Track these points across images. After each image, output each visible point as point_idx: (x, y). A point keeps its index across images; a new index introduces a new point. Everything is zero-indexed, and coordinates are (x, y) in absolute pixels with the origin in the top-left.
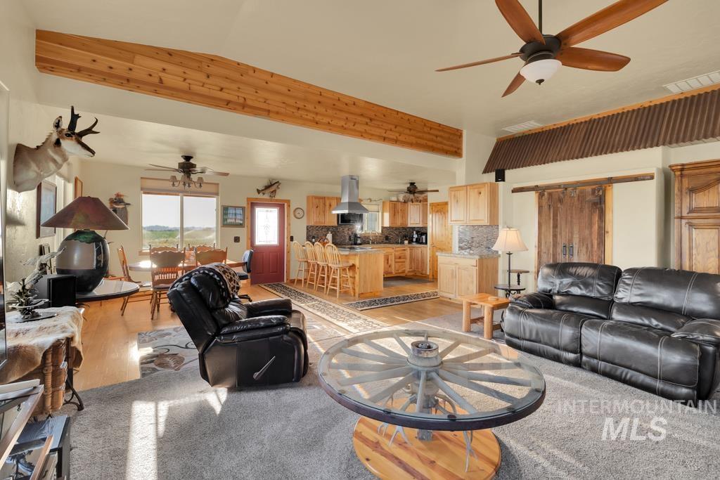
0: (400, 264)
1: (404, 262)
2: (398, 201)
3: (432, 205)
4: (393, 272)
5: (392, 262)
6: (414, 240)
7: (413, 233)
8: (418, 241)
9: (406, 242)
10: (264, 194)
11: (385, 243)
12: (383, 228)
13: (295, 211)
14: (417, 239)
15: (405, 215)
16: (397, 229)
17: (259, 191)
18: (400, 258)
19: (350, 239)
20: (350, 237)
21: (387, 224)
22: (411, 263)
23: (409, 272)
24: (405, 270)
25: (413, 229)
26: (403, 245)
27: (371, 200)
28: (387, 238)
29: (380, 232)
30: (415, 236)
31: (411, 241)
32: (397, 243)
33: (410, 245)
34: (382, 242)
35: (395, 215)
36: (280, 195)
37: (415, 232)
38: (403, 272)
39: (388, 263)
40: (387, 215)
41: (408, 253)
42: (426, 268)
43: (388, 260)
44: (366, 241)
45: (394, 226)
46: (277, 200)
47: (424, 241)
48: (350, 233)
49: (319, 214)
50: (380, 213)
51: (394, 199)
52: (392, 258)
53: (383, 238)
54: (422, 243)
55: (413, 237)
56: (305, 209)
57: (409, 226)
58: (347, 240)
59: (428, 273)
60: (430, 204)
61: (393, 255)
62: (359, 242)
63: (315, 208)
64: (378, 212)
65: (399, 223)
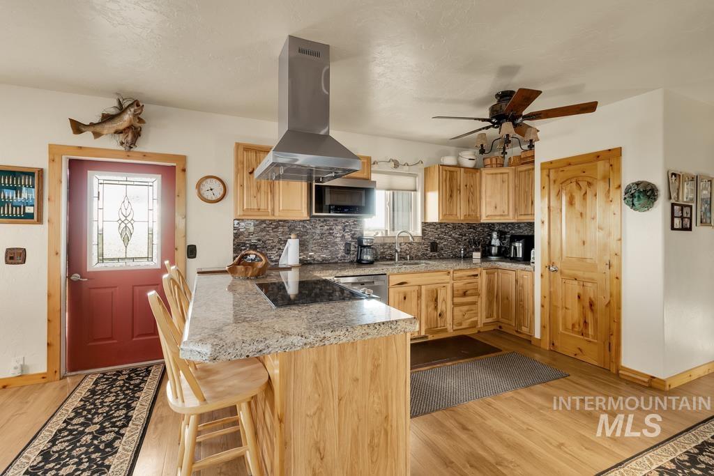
0: (465, 308)
1: (474, 303)
2: (459, 166)
3: (548, 167)
4: (449, 327)
5: (446, 305)
6: (494, 250)
7: (491, 236)
8: (504, 254)
9: (477, 255)
10: (97, 135)
11: (430, 259)
12: (426, 225)
13: (199, 186)
14: (500, 248)
15: (473, 196)
16: (455, 227)
17: (77, 127)
18: (465, 294)
19: (348, 251)
20: (348, 245)
21: (434, 216)
22: (490, 303)
23: (485, 324)
24: (477, 322)
25: (491, 227)
26: (471, 263)
27: (397, 164)
28: (434, 247)
29: (419, 233)
30: (496, 242)
31: (486, 255)
32: (456, 257)
33: (486, 265)
34: (425, 257)
35: (451, 196)
36: (155, 142)
37: (495, 235)
38: (474, 325)
39: (436, 308)
40: (433, 198)
41: (483, 281)
42: (532, 321)
43: (436, 300)
44: (384, 254)
45: (450, 220)
46: (145, 155)
47: (520, 254)
48: (348, 236)
49: (259, 189)
50: (419, 194)
51: (450, 160)
52: (445, 296)
53: (425, 248)
54: (515, 260)
55: (490, 245)
56: (230, 178)
57: (484, 220)
58: (341, 253)
59: (537, 335)
60: (544, 166)
61: (449, 286)
62: (367, 257)
63: (246, 174)
64: (415, 190)
65: (461, 213)
